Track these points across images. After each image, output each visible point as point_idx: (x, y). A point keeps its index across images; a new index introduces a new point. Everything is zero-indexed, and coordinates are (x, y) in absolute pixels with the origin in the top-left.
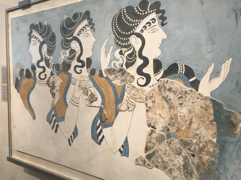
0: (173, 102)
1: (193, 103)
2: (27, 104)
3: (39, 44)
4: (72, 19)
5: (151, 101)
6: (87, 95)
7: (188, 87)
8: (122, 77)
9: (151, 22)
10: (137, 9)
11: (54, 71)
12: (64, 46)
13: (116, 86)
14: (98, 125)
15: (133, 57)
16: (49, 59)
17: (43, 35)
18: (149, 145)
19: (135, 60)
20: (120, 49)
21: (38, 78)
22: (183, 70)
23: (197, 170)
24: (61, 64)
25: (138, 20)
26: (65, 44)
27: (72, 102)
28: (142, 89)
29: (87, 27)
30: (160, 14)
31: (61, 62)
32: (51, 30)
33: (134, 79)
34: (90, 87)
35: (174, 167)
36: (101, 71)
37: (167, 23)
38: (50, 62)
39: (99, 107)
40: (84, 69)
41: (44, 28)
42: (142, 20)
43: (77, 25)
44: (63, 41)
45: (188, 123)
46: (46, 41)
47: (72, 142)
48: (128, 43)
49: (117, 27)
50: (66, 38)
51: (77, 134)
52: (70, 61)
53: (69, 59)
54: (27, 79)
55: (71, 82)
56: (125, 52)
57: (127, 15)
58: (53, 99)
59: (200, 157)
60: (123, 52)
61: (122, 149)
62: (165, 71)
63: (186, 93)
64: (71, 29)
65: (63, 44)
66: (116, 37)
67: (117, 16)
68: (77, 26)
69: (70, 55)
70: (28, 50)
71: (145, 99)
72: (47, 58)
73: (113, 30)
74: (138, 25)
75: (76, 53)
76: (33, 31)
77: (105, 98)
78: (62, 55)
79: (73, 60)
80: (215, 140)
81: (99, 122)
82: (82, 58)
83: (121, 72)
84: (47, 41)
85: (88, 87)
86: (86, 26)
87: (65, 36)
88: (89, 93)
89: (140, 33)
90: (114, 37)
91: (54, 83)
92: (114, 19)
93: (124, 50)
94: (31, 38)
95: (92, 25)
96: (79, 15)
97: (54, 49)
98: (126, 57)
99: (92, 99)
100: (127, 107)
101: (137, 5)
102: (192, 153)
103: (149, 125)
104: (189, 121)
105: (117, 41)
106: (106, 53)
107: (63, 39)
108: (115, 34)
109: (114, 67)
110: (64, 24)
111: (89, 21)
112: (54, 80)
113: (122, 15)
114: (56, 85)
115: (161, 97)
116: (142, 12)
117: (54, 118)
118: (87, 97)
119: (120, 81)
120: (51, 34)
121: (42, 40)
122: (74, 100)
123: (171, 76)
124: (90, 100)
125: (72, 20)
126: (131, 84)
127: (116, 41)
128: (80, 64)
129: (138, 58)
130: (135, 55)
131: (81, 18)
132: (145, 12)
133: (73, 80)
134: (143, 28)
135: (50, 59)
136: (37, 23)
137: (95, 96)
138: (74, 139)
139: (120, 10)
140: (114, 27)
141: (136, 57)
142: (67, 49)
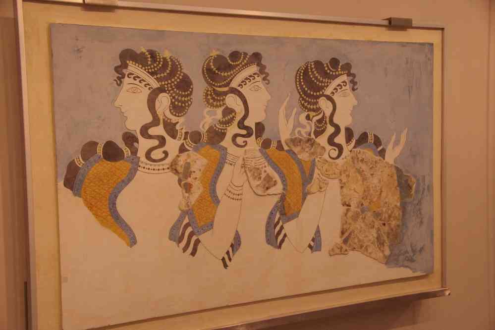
0: (366, 173)
1: (382, 172)
2: (109, 217)
3: (147, 92)
4: (228, 59)
5: (345, 175)
6: (260, 178)
7: (377, 156)
8: (310, 150)
9: (342, 84)
10: (328, 66)
11: (188, 143)
12: (211, 101)
13: (303, 162)
14: (276, 220)
15: (323, 124)
16: (174, 122)
17: (159, 76)
18: (345, 227)
19: (326, 127)
20: (307, 113)
21: (143, 159)
22: (372, 139)
23: (388, 237)
24: (205, 131)
25: (328, 80)
26: (213, 98)
27: (229, 194)
28: (335, 163)
29: (256, 76)
30: (351, 78)
31: (203, 128)
32: (181, 69)
33: (325, 150)
34: (265, 167)
35: (369, 244)
36: (279, 142)
37: (357, 89)
38: (178, 127)
39: (279, 194)
40: (252, 139)
41: (161, 63)
42: (333, 80)
43: (237, 71)
44: (209, 93)
45: (379, 193)
46: (168, 87)
47: (230, 260)
48: (316, 105)
49: (302, 83)
50: (214, 88)
51: (239, 245)
52: (223, 127)
53: (221, 123)
54: (109, 162)
55: (226, 161)
56: (313, 116)
57: (315, 71)
58: (187, 195)
59: (389, 224)
60: (311, 117)
61: (312, 244)
62: (356, 140)
63: (376, 162)
64: (226, 74)
65: (209, 97)
66: (301, 96)
67: (302, 70)
68: (239, 72)
69: (224, 116)
70: (114, 101)
71: (339, 175)
72: (170, 119)
73: (297, 87)
74: (328, 86)
75: (235, 114)
76: (130, 63)
77: (286, 180)
78: (207, 116)
79: (230, 124)
80: (399, 204)
81: (278, 216)
82: (246, 123)
83: (310, 142)
84: (170, 89)
85: (260, 166)
86: (254, 74)
87: (214, 85)
88: (263, 176)
89: (330, 95)
90: (299, 96)
91: (188, 166)
92: (299, 72)
93: (312, 114)
94: (124, 77)
95: (264, 75)
96: (242, 55)
97: (189, 106)
98: (315, 123)
99: (269, 183)
100: (318, 187)
101: (328, 62)
102: (383, 222)
103: (344, 204)
104: (379, 191)
105: (303, 102)
106: (287, 117)
107: (210, 89)
108: (299, 93)
109: (300, 137)
110: (211, 64)
111: (259, 68)
112: (188, 161)
113: (310, 70)
114: (192, 169)
115: (354, 169)
116: (333, 72)
117: (189, 230)
118: (258, 183)
119: (308, 154)
120: (181, 77)
121: (155, 84)
122: (233, 191)
123: (362, 146)
124: (264, 186)
125: (229, 61)
126: (323, 157)
127: (301, 103)
128: (244, 132)
129: (329, 126)
130: (326, 121)
131: (245, 61)
132: (335, 72)
133: (229, 158)
134: (334, 90)
135: (177, 123)
136: (144, 50)
137: (272, 179)
138: (233, 255)
139: (306, 63)
140: (298, 83)
141: (327, 124)
142: (217, 106)
